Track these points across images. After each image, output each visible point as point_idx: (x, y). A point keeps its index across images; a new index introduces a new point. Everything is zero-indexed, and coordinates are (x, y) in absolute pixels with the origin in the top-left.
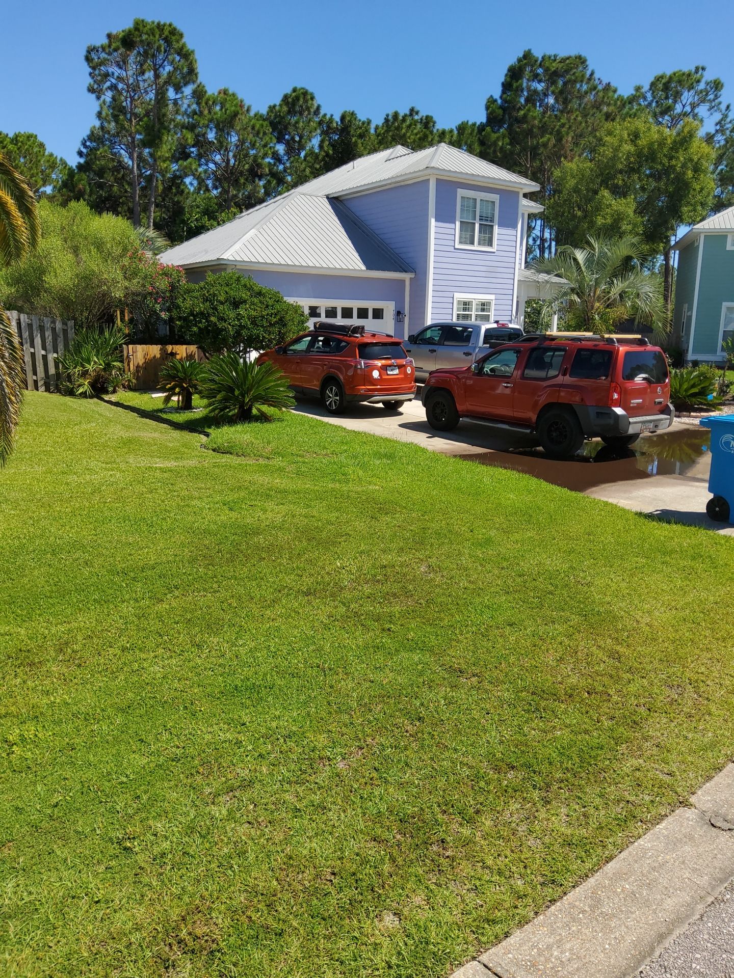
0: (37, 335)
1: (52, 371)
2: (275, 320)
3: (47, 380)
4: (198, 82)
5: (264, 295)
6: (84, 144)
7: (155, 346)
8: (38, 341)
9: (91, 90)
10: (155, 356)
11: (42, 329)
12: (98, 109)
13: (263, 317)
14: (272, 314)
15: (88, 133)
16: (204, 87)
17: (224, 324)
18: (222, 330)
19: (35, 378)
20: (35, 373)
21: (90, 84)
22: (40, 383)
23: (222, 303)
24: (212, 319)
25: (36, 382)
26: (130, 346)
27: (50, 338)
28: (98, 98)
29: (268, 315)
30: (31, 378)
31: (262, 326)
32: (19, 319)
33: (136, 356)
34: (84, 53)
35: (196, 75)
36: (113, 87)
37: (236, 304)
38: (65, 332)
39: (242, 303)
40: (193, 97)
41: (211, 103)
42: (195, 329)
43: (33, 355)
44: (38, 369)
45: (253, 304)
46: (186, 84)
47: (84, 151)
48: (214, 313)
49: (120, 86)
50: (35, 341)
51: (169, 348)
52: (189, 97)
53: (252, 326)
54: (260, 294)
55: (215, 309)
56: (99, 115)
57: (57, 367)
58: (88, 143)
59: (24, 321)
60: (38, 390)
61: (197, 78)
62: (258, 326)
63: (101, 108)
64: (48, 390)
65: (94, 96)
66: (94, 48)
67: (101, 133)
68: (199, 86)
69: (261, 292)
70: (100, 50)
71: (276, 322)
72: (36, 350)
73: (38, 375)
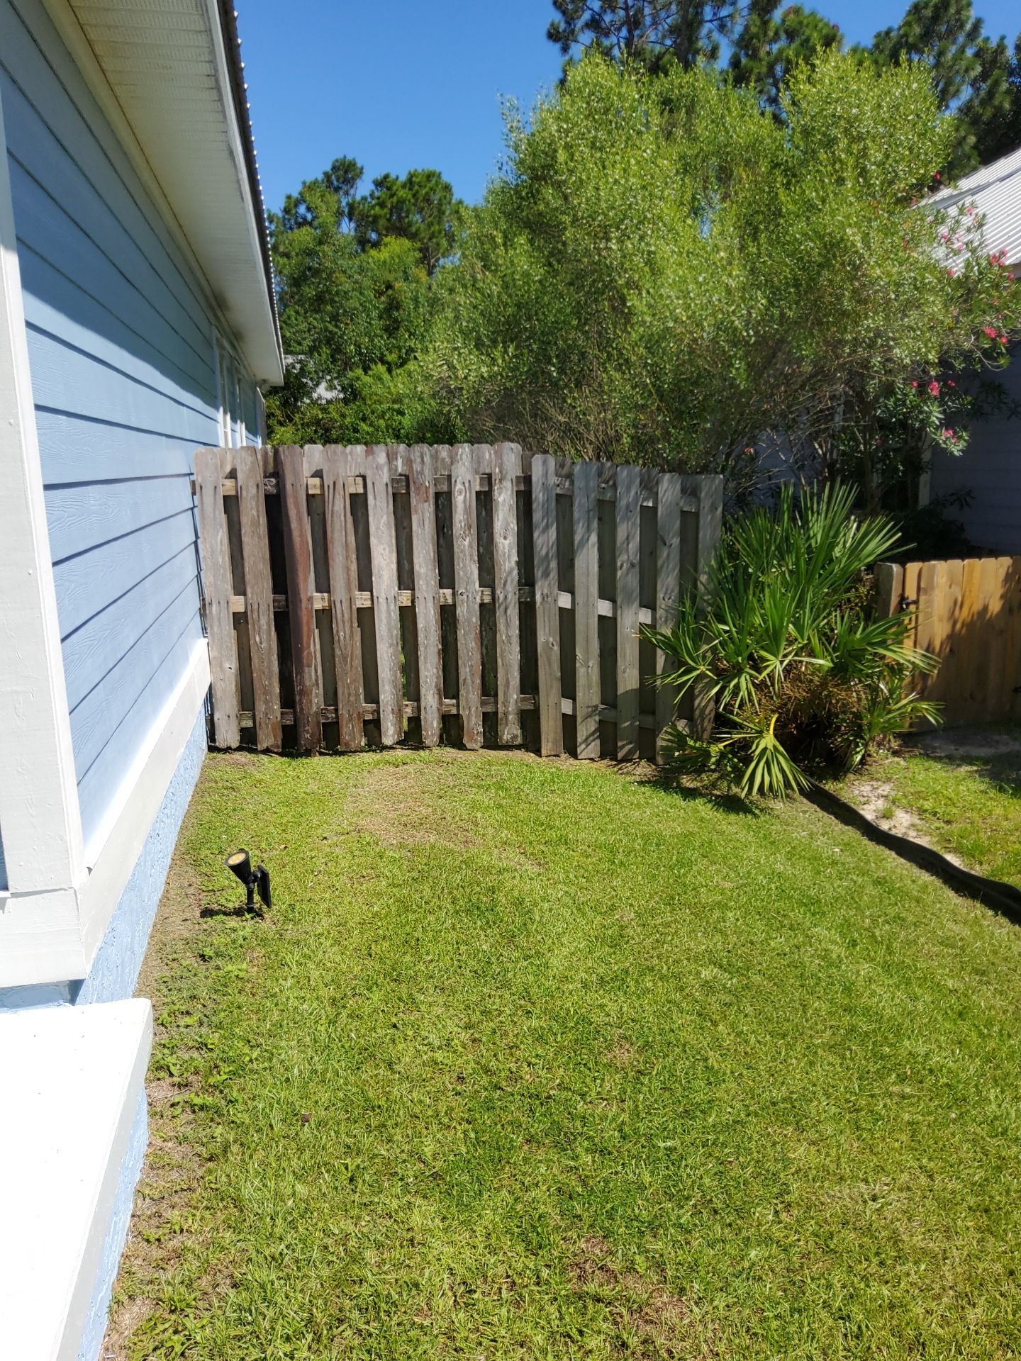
0: (585, 540)
1: (628, 678)
3: (611, 715)
8: (587, 562)
10: (985, 608)
11: (605, 512)
19: (566, 707)
20: (569, 691)
21: (553, 24)
22: (585, 729)
25: (569, 723)
26: (913, 568)
27: (634, 545)
28: (564, 50)
30: (553, 707)
32: (527, 479)
33: (929, 604)
38: (689, 521)
43: (567, 618)
44: (581, 672)
50: (579, 563)
57: (646, 662)
59: (545, 486)
60: (575, 755)
64: (608, 752)
72: (579, 599)
73: (580, 695)
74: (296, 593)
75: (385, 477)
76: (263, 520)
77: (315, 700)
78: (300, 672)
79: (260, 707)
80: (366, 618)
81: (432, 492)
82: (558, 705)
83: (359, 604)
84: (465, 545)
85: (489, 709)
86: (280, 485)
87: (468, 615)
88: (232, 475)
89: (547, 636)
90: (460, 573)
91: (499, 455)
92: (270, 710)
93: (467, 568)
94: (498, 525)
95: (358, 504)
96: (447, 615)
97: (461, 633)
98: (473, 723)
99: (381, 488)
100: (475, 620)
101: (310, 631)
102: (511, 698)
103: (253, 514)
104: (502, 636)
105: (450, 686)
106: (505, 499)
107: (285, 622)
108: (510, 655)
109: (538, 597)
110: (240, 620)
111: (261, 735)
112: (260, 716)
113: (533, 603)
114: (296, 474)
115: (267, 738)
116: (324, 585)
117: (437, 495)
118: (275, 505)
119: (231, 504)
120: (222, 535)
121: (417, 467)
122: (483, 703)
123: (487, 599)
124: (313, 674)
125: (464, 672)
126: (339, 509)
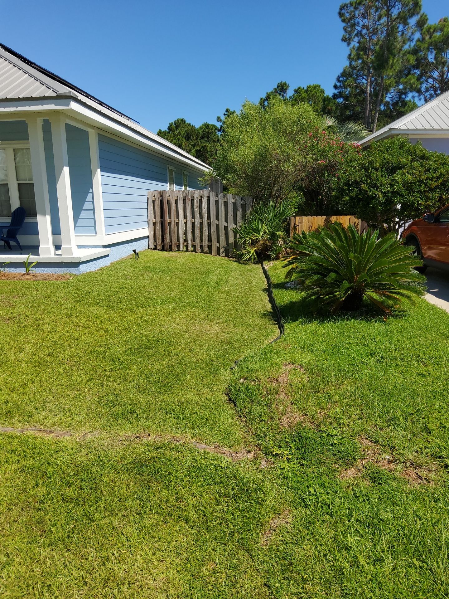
1: (231, 240)
2: (436, 184)
3: (227, 248)
4: (421, 12)
5: (428, 159)
6: (338, 80)
7: (320, 217)
8: (222, 214)
9: (344, 40)
10: (319, 227)
11: (226, 204)
12: (349, 53)
13: (422, 182)
14: (433, 177)
15: (342, 71)
16: (426, 16)
17: (374, 191)
18: (373, 198)
19: (218, 245)
20: (218, 242)
21: (344, 36)
22: (222, 250)
23: (377, 170)
24: (364, 186)
25: (218, 248)
26: (297, 218)
28: (349, 44)
29: (427, 178)
30: (215, 245)
31: (420, 192)
32: (209, 197)
33: (302, 226)
34: (338, 10)
35: (420, 7)
36: (359, 34)
37: (393, 170)
38: (244, 206)
39: (400, 168)
40: (416, 26)
41: (432, 30)
42: (346, 198)
43: (218, 226)
44: (221, 238)
45: (413, 168)
46: (411, 17)
47: (338, 84)
48: (366, 181)
49: (364, 31)
50: (220, 215)
51: (334, 219)
52: (414, 27)
53: (406, 192)
54: (423, 157)
55: (369, 176)
56: (349, 57)
57: (235, 236)
58: (341, 79)
59: (212, 198)
60: (220, 256)
61: (420, 10)
62: (414, 192)
63: (351, 51)
64: (227, 256)
65: (346, 44)
66: (345, 5)
67: (351, 70)
68: (422, 16)
69: (424, 155)
70: (349, 5)
71: (436, 187)
72: (220, 222)
73: (220, 242)
74: (165, 219)
75: (182, 196)
76: (159, 205)
77: (168, 240)
78: (165, 235)
79: (157, 241)
80: (177, 224)
81: (190, 199)
82: (216, 244)
83: (176, 221)
84: (197, 210)
85: (202, 244)
86: (162, 198)
87: (197, 224)
88: (154, 196)
89: (213, 229)
90: (196, 216)
91: (203, 192)
92: (159, 241)
93: (197, 215)
94: (203, 206)
95: (176, 201)
96: (193, 224)
97: (196, 228)
98: (198, 247)
99: (181, 199)
100: (199, 225)
101: (167, 227)
102: (206, 242)
103: (157, 203)
104: (204, 229)
105: (194, 239)
106: (204, 201)
107: (162, 224)
108: (206, 233)
109: (211, 221)
110: (154, 224)
111: (157, 247)
112: (157, 243)
113: (210, 222)
114: (165, 196)
115: (158, 248)
116: (170, 218)
117: (192, 200)
118: (161, 202)
119: (154, 201)
120: (152, 207)
121: (187, 194)
122: (200, 243)
123: (201, 221)
124: (167, 235)
125: (196, 236)
126: (173, 202)
